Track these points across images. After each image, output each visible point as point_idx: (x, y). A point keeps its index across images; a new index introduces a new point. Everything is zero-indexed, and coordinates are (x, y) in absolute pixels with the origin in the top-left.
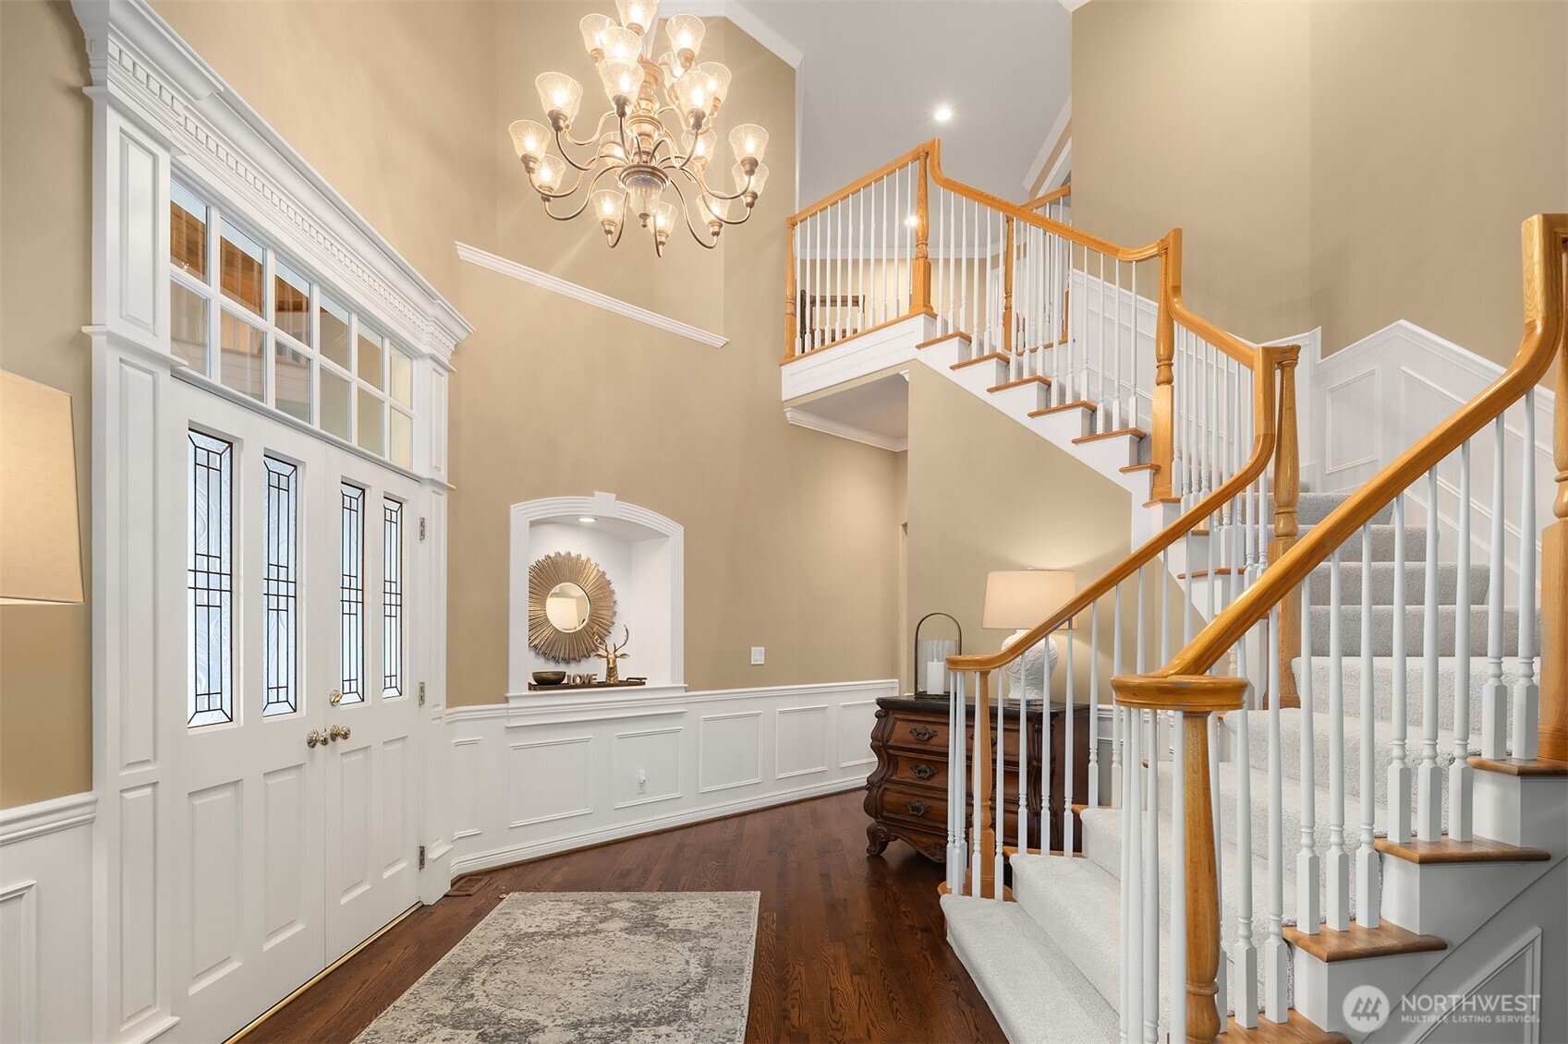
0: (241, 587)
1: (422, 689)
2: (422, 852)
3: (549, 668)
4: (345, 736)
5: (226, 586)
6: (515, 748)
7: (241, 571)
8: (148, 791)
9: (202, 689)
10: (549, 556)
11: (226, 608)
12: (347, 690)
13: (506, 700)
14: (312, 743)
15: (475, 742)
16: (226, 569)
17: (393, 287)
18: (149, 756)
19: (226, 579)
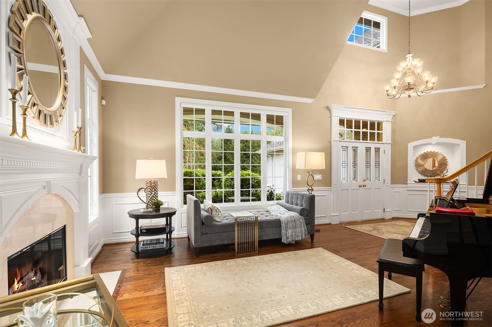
0: (348, 165)
1: (384, 180)
2: (384, 209)
3: (423, 177)
4: (365, 186)
5: (347, 165)
6: (409, 194)
7: (348, 163)
8: (336, 188)
9: (344, 178)
10: (425, 152)
11: (347, 168)
12: (367, 179)
13: (407, 184)
14: (360, 186)
15: (399, 192)
16: (347, 163)
17: (376, 114)
18: (337, 184)
19: (347, 164)
